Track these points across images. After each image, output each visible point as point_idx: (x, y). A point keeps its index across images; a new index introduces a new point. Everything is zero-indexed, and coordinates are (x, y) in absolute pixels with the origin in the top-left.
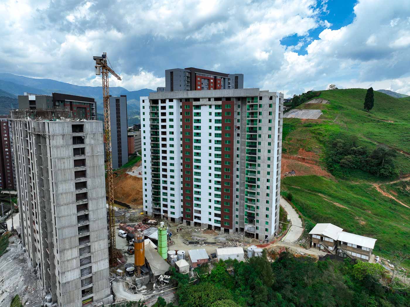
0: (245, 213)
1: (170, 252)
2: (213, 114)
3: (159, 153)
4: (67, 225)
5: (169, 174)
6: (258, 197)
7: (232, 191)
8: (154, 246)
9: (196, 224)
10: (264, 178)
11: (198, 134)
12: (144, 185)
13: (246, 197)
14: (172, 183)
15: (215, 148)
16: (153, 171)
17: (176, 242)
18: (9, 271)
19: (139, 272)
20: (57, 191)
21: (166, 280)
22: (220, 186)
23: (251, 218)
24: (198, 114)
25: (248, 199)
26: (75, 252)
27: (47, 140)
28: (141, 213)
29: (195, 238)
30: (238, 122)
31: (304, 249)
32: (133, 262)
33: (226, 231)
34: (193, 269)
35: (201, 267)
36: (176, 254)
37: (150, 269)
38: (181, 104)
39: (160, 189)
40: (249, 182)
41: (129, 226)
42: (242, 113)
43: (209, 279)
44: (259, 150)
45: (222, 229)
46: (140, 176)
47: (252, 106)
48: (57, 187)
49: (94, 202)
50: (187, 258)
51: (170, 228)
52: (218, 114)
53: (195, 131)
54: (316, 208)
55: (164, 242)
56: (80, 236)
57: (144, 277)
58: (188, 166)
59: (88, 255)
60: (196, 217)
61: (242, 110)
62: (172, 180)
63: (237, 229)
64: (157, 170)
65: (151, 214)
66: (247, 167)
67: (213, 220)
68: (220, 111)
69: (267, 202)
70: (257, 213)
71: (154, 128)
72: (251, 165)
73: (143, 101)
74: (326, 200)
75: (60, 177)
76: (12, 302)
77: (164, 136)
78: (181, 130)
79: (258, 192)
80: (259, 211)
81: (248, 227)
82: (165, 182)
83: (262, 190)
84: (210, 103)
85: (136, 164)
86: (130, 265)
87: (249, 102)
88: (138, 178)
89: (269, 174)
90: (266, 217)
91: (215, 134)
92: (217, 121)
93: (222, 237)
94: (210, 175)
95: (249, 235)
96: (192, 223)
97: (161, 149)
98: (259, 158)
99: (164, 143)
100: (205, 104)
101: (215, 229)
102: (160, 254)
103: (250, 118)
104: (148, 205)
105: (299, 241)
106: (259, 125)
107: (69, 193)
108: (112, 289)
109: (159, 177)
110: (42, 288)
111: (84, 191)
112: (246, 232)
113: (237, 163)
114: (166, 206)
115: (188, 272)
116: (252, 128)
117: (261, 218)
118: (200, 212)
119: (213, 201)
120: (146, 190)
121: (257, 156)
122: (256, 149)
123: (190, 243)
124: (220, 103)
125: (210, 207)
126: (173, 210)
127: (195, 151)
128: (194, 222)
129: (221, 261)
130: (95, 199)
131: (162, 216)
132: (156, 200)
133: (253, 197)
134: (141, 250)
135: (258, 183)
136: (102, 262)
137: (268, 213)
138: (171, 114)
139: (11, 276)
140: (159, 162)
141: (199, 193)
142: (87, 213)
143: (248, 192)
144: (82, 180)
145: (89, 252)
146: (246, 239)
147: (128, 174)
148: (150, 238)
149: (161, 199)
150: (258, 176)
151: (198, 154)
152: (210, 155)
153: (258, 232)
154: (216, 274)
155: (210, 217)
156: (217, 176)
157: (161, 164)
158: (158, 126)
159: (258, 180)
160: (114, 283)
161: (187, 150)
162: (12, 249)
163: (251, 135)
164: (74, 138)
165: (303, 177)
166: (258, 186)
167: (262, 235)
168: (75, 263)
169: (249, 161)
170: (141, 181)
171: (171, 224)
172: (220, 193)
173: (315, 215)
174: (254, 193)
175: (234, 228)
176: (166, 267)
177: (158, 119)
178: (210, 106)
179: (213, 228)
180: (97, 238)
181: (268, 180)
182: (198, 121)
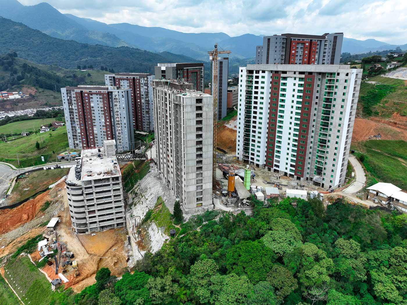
0: (315, 166)
1: (252, 186)
2: (297, 85)
3: (251, 113)
4: (190, 159)
5: (257, 130)
6: (327, 155)
7: (306, 148)
8: (242, 181)
9: (275, 170)
10: (334, 141)
11: (283, 101)
12: (237, 136)
13: (317, 154)
14: (259, 137)
15: (296, 113)
16: (245, 127)
17: (257, 181)
18: (153, 183)
19: (230, 195)
20: (186, 139)
21: (248, 203)
22: (296, 144)
23: (319, 171)
24: (284, 84)
25: (319, 156)
26: (194, 175)
27: (182, 108)
28: (234, 158)
29: (273, 180)
30: (317, 92)
31: (360, 200)
32: (227, 189)
33: (299, 178)
34: (267, 199)
35: (273, 198)
36: (257, 188)
37: (237, 194)
38: (271, 75)
39: (250, 141)
40: (321, 142)
41: (225, 166)
42: (321, 85)
43: (277, 207)
44: (332, 117)
45: (295, 177)
46: (235, 129)
47: (330, 80)
48: (186, 136)
49: (206, 147)
50: (264, 192)
51: (255, 171)
52: (300, 85)
53: (281, 98)
54: (388, 170)
55: (248, 179)
56: (197, 167)
57: (233, 199)
58: (272, 125)
59: (201, 178)
60: (276, 165)
61: (321, 83)
62: (259, 135)
63: (307, 178)
64: (249, 126)
65: (242, 160)
66: (320, 131)
67: (288, 169)
68: (303, 83)
69: (334, 160)
70: (325, 168)
71: (249, 93)
72: (324, 129)
73: (242, 71)
74: (404, 165)
75: (188, 131)
76: (158, 199)
77: (256, 100)
78: (270, 96)
79: (327, 151)
80: (326, 166)
81: (316, 178)
82: (254, 136)
83: (331, 150)
84: (295, 76)
85: (232, 118)
86: (225, 190)
87: (328, 77)
88: (234, 130)
89: (338, 138)
90: (332, 171)
91: (297, 101)
92: (299, 91)
93: (294, 182)
94: (290, 134)
95: (317, 184)
96: (272, 169)
97: (253, 110)
98: (331, 124)
99: (255, 105)
100: (291, 76)
101: (290, 176)
102: (245, 186)
103: (327, 91)
104: (239, 152)
105: (357, 193)
106: (334, 96)
107: (193, 140)
108: (213, 202)
109: (250, 132)
110: (173, 194)
111: (200, 139)
112: (314, 181)
113: (313, 127)
114: (253, 154)
115: (263, 200)
116: (328, 99)
117: (328, 171)
118: (279, 162)
119: (290, 155)
120: (239, 141)
121: (329, 122)
122: (329, 117)
123: (268, 183)
124: (303, 76)
125: (287, 159)
126: (258, 158)
127: (279, 114)
128: (273, 169)
129: (288, 197)
130: (206, 145)
131: (250, 162)
132: (246, 149)
133: (322, 154)
134: (233, 181)
135: (328, 144)
136: (209, 184)
137: (333, 168)
138: (263, 82)
139: (154, 186)
140: (251, 121)
141: (279, 147)
142: (201, 153)
143: (319, 151)
144: (200, 133)
145: (202, 177)
146: (314, 186)
147: (226, 126)
148: (239, 176)
149: (250, 149)
150: (329, 138)
151: (281, 117)
152: (291, 118)
153: (324, 182)
154: (283, 205)
155: (287, 166)
156: (295, 135)
157: (252, 122)
158: (252, 91)
159: (328, 142)
160: (214, 199)
161: (273, 113)
162: (152, 171)
163: (327, 105)
164: (197, 107)
165: (389, 142)
166: (328, 146)
167: (327, 185)
168: (194, 182)
169: (323, 125)
170: (235, 133)
171: (256, 169)
172: (296, 149)
173: (385, 176)
174: (324, 152)
175: (305, 177)
176: (248, 195)
177: (252, 86)
178: (295, 79)
179: (288, 175)
180: (206, 168)
181: (336, 142)
182: (284, 90)
